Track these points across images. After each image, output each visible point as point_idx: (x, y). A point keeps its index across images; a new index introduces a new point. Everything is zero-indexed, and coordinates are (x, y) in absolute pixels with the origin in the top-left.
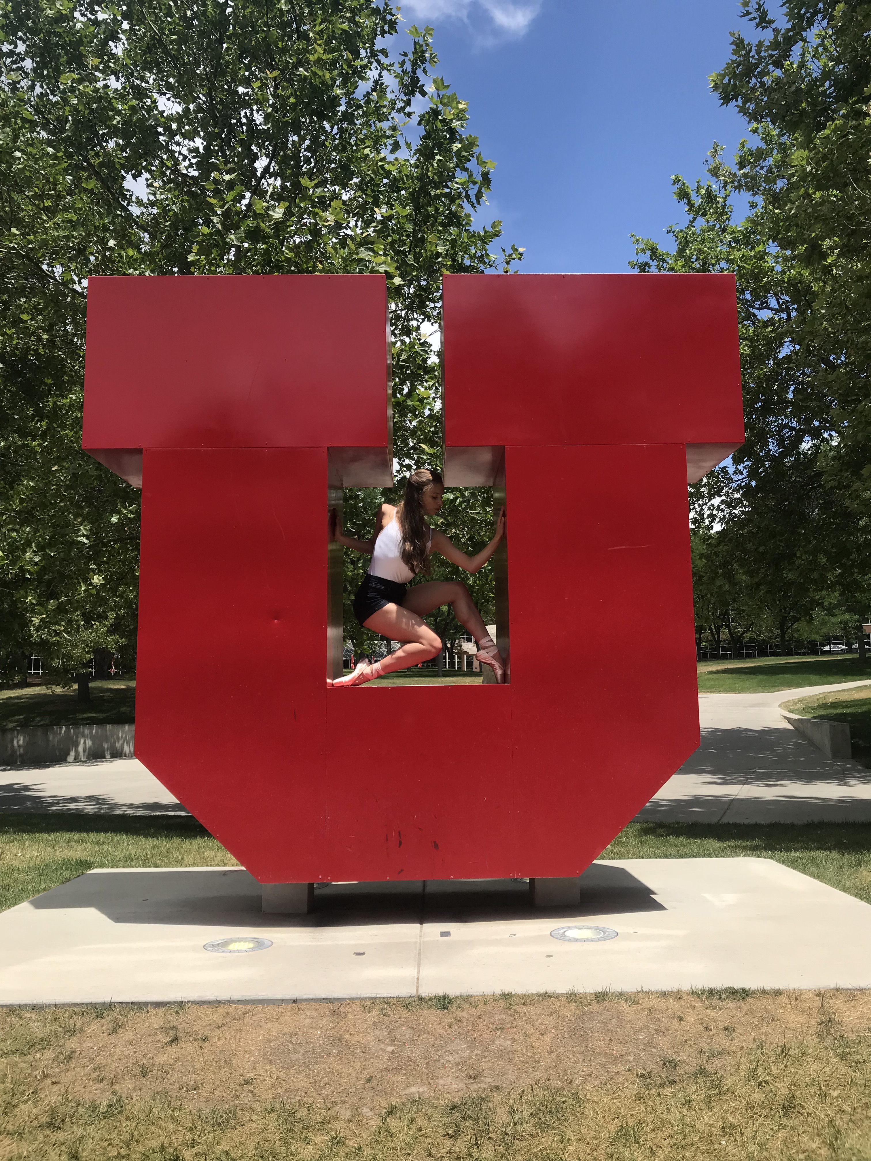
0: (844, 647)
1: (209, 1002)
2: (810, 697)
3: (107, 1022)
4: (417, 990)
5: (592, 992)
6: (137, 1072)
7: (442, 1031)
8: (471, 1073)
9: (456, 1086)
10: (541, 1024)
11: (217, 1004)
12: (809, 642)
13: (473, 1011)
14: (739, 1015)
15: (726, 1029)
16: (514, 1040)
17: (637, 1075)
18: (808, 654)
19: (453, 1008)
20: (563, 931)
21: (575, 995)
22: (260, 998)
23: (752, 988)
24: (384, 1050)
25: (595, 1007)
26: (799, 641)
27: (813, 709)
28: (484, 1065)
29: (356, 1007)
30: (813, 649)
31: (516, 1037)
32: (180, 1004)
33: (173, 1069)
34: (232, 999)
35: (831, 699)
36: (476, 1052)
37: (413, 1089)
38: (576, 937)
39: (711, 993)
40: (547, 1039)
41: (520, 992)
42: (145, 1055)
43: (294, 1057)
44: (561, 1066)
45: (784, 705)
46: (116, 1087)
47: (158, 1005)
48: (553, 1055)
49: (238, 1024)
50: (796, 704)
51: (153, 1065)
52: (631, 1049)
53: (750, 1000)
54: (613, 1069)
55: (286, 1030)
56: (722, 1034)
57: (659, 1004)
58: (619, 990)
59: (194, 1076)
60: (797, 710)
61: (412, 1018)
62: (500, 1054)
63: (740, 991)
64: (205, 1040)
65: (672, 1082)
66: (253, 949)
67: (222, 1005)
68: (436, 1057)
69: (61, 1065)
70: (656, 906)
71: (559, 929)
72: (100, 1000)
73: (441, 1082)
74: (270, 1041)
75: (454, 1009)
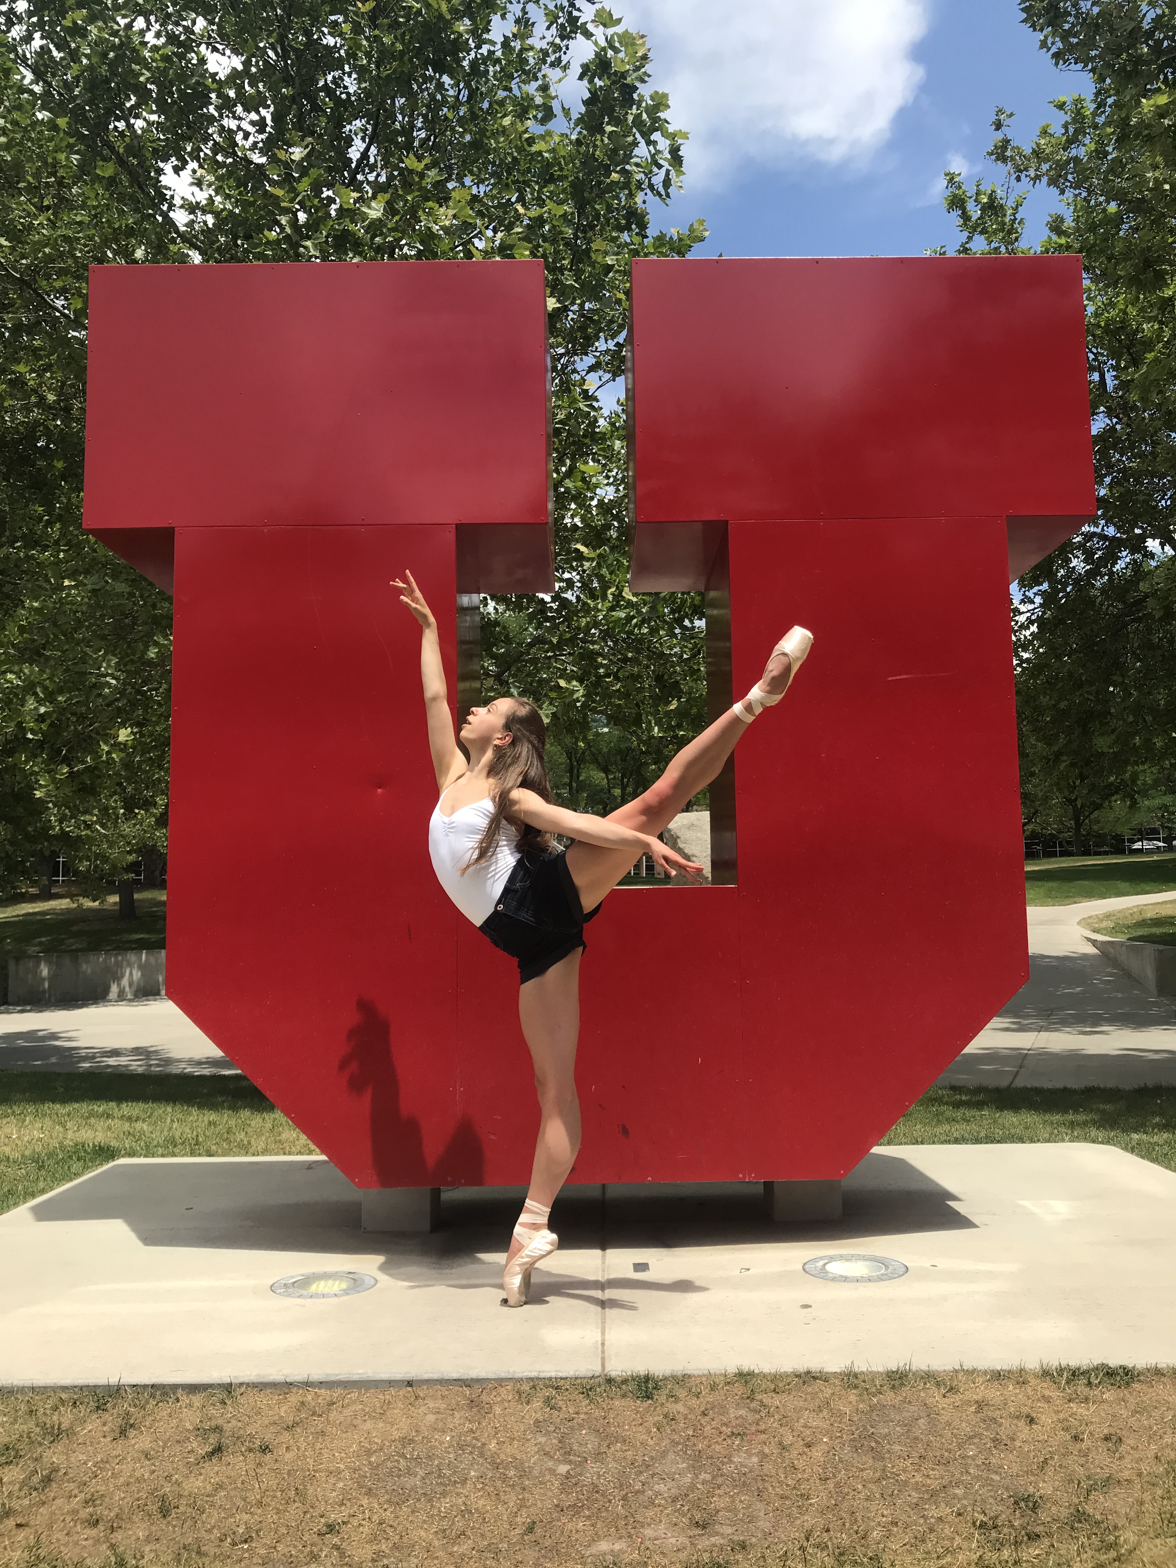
0: (1161, 844)
1: (274, 1385)
2: (1119, 912)
3: (112, 1419)
4: (603, 1365)
5: (881, 1369)
6: (153, 1508)
7: (645, 1437)
8: (698, 1517)
9: (673, 1540)
10: (805, 1426)
11: (285, 1387)
12: (1114, 838)
13: (694, 1402)
14: (1125, 1413)
15: (1107, 1439)
16: (763, 1456)
17: (974, 1523)
18: (1112, 853)
19: (661, 1396)
20: (821, 1263)
21: (856, 1376)
22: (356, 1378)
23: (1138, 1366)
24: (552, 1471)
25: (889, 1397)
26: (1100, 836)
27: (1128, 927)
28: (719, 1502)
29: (505, 1393)
30: (1119, 848)
31: (767, 1451)
32: (228, 1388)
33: (212, 1505)
34: (311, 1379)
35: (1149, 915)
36: (703, 1476)
37: (604, 1546)
38: (844, 1274)
39: (1074, 1374)
40: (817, 1453)
41: (766, 1370)
42: (168, 1478)
43: (410, 1482)
44: (845, 1505)
45: (1084, 922)
46: (118, 1536)
47: (193, 1389)
48: (831, 1485)
49: (319, 1423)
50: (1102, 921)
51: (180, 1496)
52: (958, 1475)
53: (1136, 1386)
54: (933, 1512)
55: (396, 1435)
56: (1102, 1446)
57: (993, 1394)
58: (925, 1368)
59: (246, 1517)
60: (1105, 929)
61: (597, 1413)
62: (742, 1482)
63: (1121, 1371)
64: (265, 1449)
65: (1034, 1537)
66: (346, 1292)
67: (294, 1390)
68: (638, 1486)
69: (34, 1494)
70: (958, 1221)
71: (814, 1260)
72: (102, 1381)
73: (648, 1532)
74: (369, 1453)
75: (663, 1399)
